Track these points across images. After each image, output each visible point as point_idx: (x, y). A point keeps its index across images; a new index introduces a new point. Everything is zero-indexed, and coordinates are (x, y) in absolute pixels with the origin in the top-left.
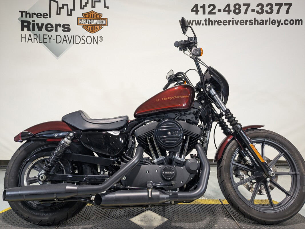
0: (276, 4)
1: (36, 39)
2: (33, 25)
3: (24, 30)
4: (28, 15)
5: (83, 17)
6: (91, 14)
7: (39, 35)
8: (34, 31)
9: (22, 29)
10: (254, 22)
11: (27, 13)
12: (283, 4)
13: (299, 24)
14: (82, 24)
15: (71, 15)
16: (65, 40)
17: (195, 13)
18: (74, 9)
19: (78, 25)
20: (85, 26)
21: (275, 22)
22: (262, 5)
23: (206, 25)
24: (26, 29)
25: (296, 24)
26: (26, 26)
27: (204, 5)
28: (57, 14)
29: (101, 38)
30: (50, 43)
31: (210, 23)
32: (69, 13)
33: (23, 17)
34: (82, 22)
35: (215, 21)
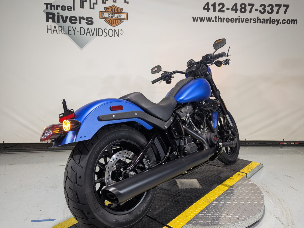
0: (276, 5)
1: (61, 30)
2: (58, 17)
3: (49, 22)
4: (53, 7)
5: (105, 11)
6: (113, 8)
7: (64, 27)
8: (59, 23)
9: (48, 21)
10: (257, 21)
11: (52, 6)
12: (282, 6)
13: (294, 24)
14: (104, 17)
15: (93, 8)
16: (88, 32)
17: (206, 10)
18: (96, 3)
19: (100, 18)
20: (106, 20)
21: (275, 21)
22: (264, 6)
23: (216, 21)
24: (51, 20)
25: (292, 24)
26: (51, 18)
27: (215, 3)
28: (81, 7)
29: (122, 32)
30: (74, 34)
31: (220, 20)
32: (92, 7)
33: (48, 9)
34: (104, 15)
35: (224, 19)
